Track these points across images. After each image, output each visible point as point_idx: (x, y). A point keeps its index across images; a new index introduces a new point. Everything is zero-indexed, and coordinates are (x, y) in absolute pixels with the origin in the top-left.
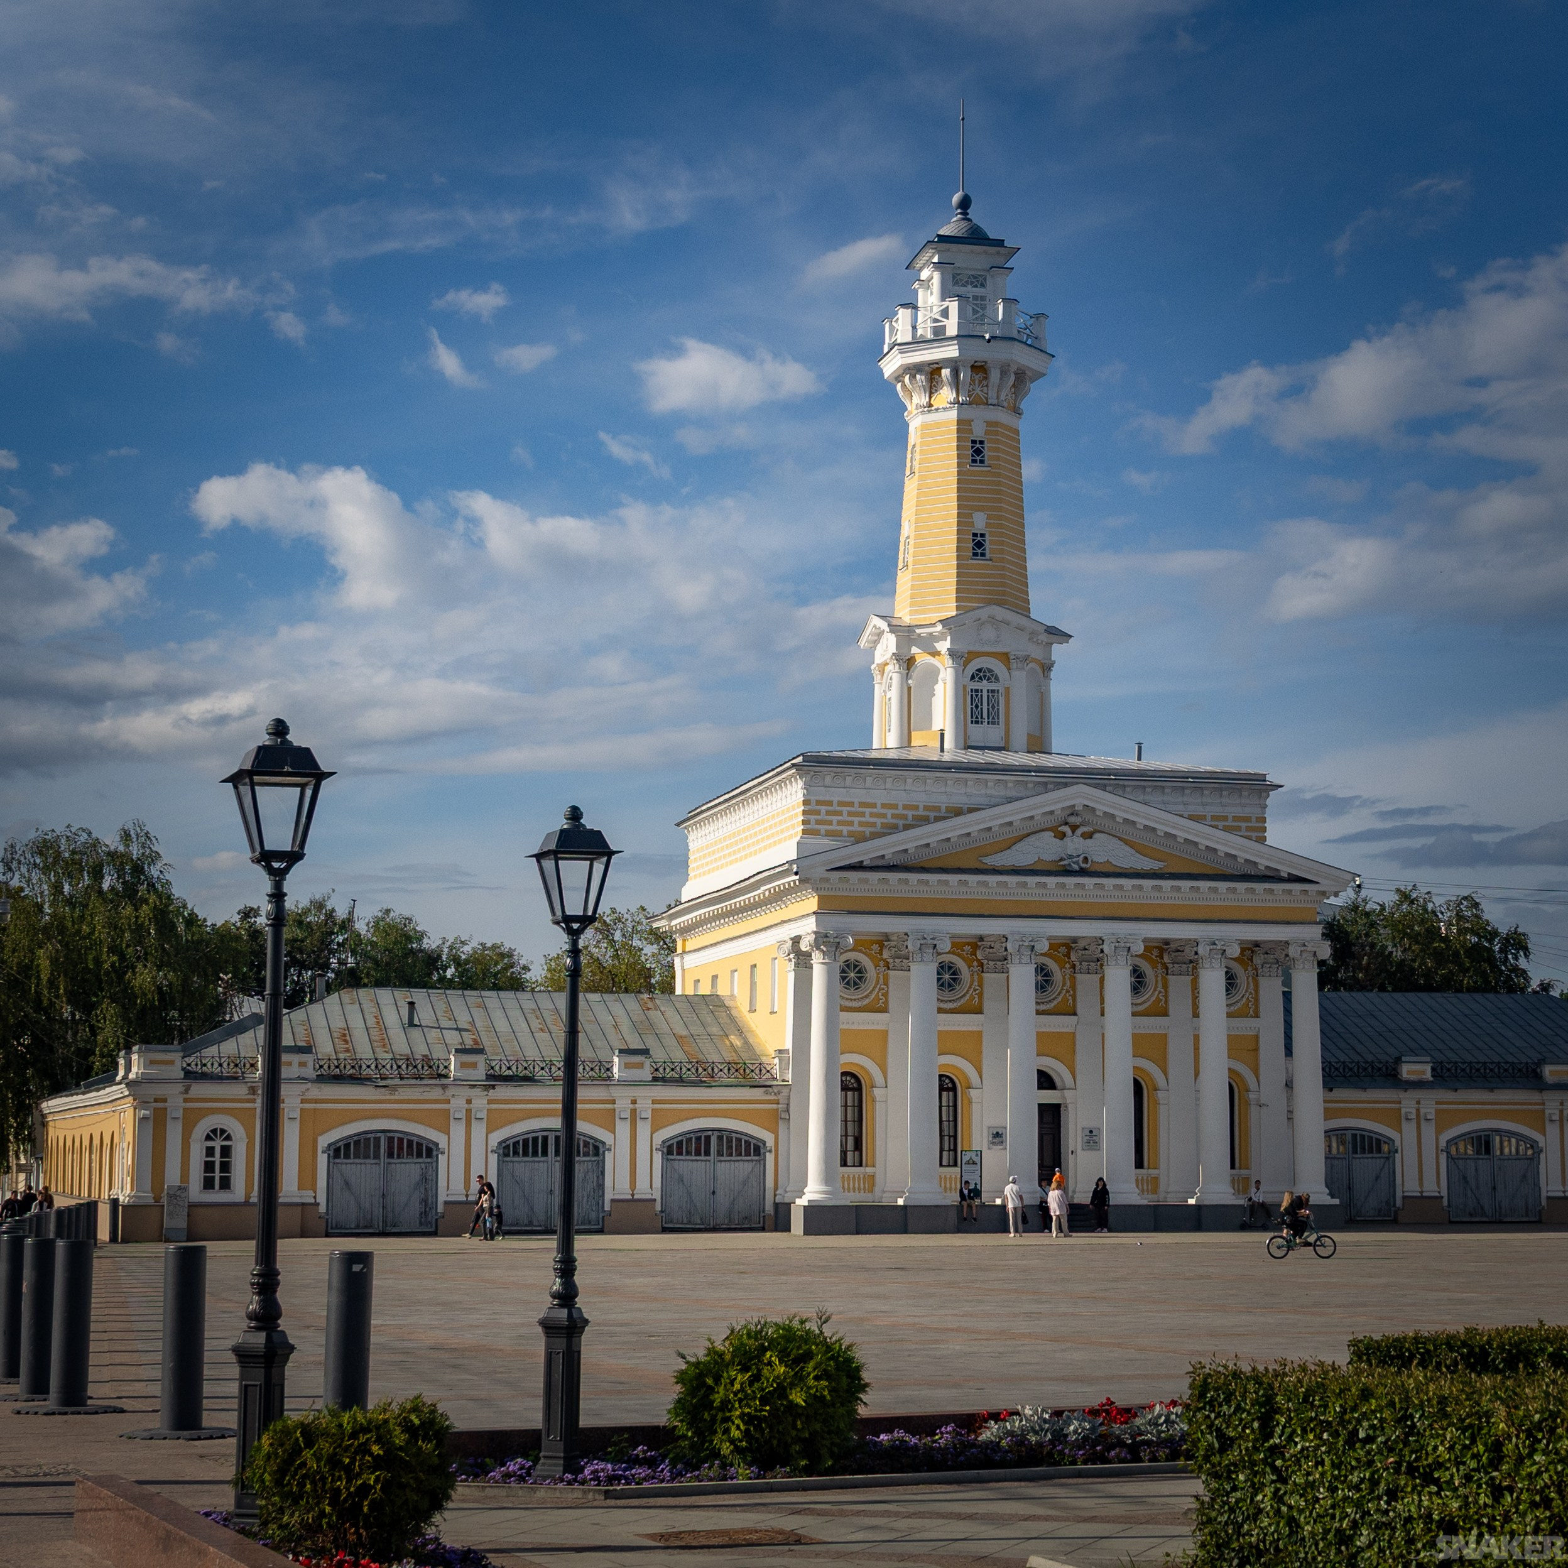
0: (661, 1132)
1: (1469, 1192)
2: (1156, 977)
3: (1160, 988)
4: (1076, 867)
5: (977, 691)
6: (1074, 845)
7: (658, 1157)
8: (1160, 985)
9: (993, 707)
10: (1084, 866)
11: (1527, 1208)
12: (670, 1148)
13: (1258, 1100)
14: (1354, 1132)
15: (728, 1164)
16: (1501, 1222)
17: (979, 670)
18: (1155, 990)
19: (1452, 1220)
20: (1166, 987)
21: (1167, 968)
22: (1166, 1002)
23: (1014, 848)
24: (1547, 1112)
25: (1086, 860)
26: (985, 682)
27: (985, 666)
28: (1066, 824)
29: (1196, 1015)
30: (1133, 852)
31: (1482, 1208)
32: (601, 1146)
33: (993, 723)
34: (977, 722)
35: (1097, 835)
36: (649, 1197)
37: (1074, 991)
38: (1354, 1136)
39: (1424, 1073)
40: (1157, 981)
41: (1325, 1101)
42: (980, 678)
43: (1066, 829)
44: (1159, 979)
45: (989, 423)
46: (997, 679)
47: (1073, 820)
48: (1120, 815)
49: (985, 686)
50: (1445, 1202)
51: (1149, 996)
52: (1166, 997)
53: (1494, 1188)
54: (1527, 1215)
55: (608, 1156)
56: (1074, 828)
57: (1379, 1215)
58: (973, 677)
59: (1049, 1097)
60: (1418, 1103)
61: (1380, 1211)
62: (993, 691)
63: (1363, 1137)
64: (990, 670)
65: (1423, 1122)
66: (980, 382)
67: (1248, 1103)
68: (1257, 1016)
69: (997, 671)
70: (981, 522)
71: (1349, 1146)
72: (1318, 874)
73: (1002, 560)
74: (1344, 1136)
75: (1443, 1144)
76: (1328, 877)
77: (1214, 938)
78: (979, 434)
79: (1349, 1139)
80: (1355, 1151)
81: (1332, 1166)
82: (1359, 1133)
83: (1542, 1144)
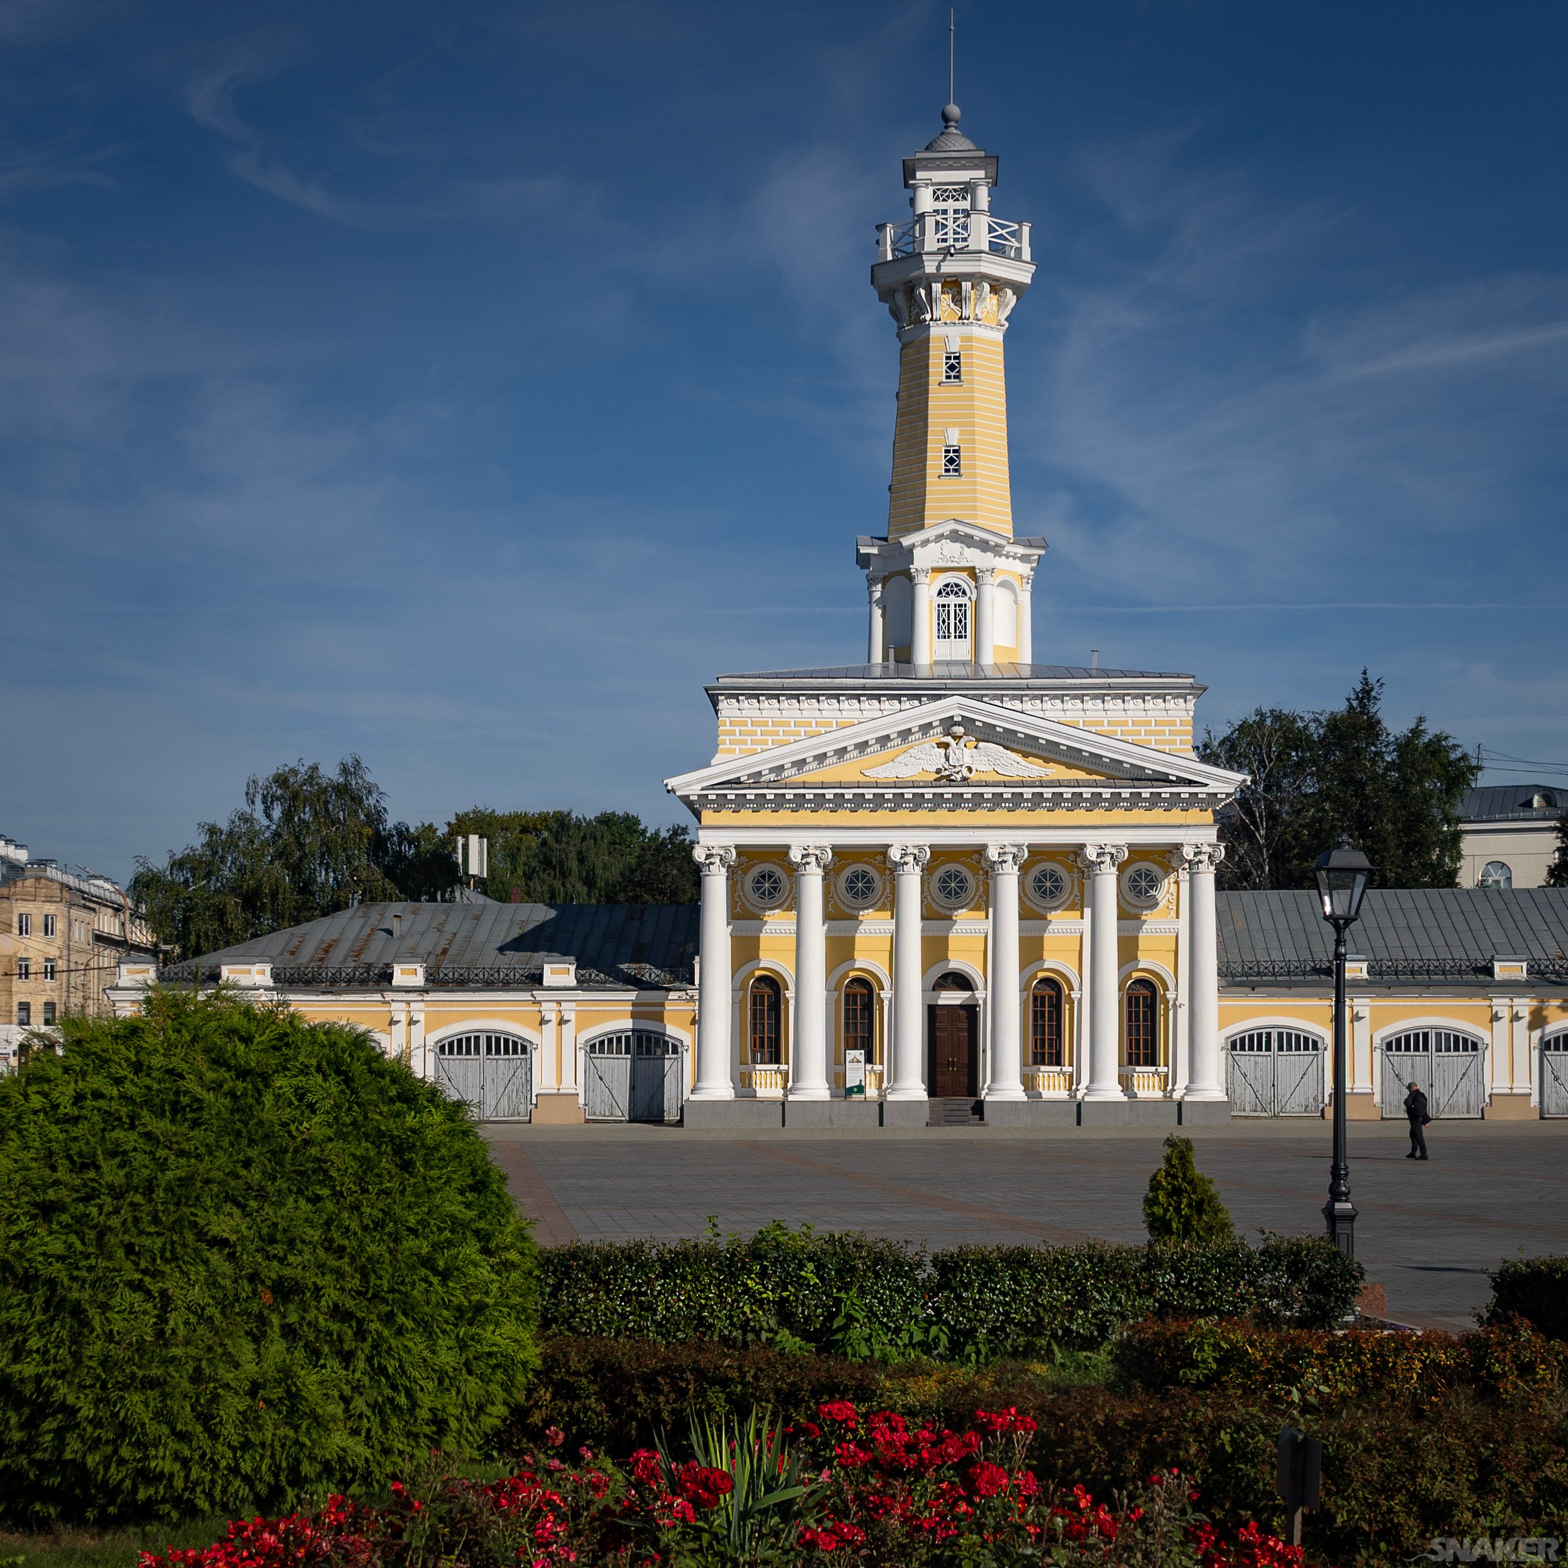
0: (583, 1032)
2: (1073, 881)
3: (1076, 892)
4: (958, 777)
5: (944, 606)
6: (957, 755)
7: (581, 1055)
8: (1076, 890)
9: (960, 621)
10: (967, 775)
11: (1468, 1105)
12: (593, 1046)
13: (1176, 999)
14: (1280, 1030)
15: (647, 1062)
17: (947, 585)
18: (1071, 894)
19: (1385, 1116)
20: (1081, 891)
21: (1083, 872)
22: (1082, 905)
23: (897, 760)
24: (1494, 1009)
25: (970, 769)
26: (952, 596)
27: (952, 581)
30: (1020, 760)
32: (528, 1045)
33: (961, 637)
34: (944, 637)
35: (980, 746)
36: (574, 1091)
37: (988, 897)
38: (1280, 1035)
39: (1359, 971)
40: (1073, 885)
42: (948, 593)
43: (949, 740)
44: (1076, 882)
45: (964, 340)
46: (964, 593)
47: (956, 731)
49: (952, 600)
50: (1377, 1099)
51: (1064, 899)
52: (1082, 900)
53: (1433, 1084)
54: (1468, 1112)
55: (536, 1055)
56: (957, 739)
57: (1306, 1111)
58: (940, 593)
61: (1307, 1107)
62: (960, 606)
63: (1287, 1035)
64: (957, 585)
65: (1356, 1020)
66: (954, 297)
67: (1167, 1002)
68: (1178, 915)
69: (964, 585)
70: (954, 438)
71: (1275, 1044)
72: (1209, 776)
73: (974, 475)
74: (1269, 1035)
75: (1377, 1041)
76: (1218, 779)
77: (1102, 843)
78: (954, 348)
79: (1274, 1037)
80: (1281, 1048)
81: (1256, 1063)
82: (1285, 1031)
83: (1487, 1040)
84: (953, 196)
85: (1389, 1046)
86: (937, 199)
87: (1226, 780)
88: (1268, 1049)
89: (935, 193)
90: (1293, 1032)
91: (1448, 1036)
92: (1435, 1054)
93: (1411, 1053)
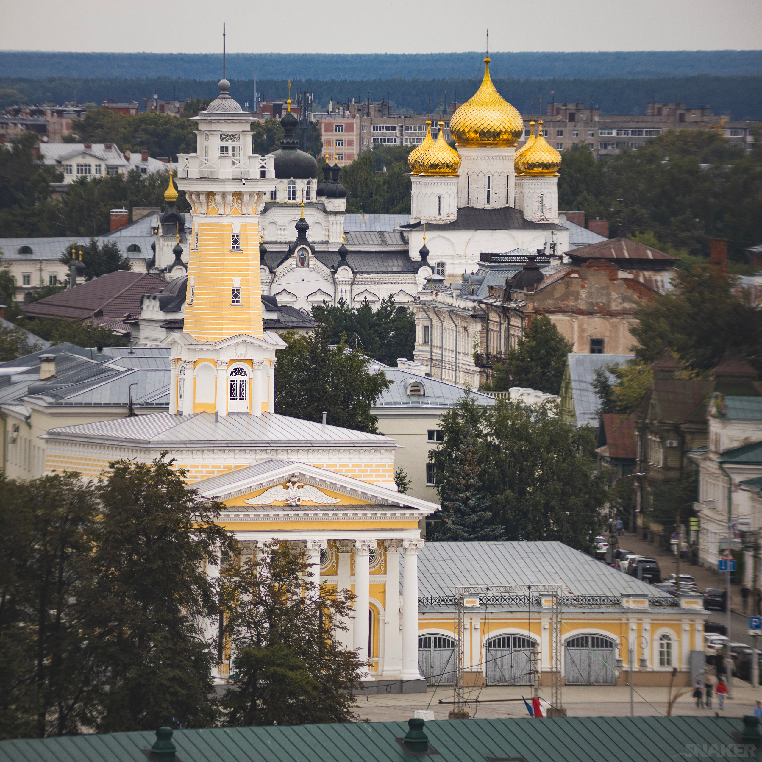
1: (498, 670)
2: (332, 554)
3: (334, 560)
4: (294, 504)
5: (234, 381)
6: (294, 493)
8: (334, 558)
9: (243, 390)
10: (298, 503)
11: (529, 678)
13: (384, 620)
14: (435, 636)
16: (515, 686)
17: (236, 369)
18: (331, 561)
19: (488, 684)
20: (337, 559)
21: (338, 549)
22: (337, 567)
23: (263, 495)
24: (542, 624)
25: (299, 499)
26: (239, 376)
27: (239, 367)
28: (290, 481)
29: (353, 574)
30: (324, 494)
31: (505, 678)
33: (243, 399)
34: (234, 399)
35: (305, 487)
38: (435, 638)
39: (475, 602)
40: (332, 556)
41: (419, 619)
42: (236, 374)
43: (289, 484)
44: (334, 554)
45: (242, 225)
46: (245, 374)
47: (294, 480)
48: (318, 477)
49: (238, 378)
50: (484, 674)
51: (328, 564)
52: (337, 564)
53: (512, 666)
54: (529, 683)
56: (293, 484)
57: (448, 682)
58: (232, 374)
60: (471, 619)
61: (448, 679)
62: (243, 381)
63: (440, 639)
64: (241, 369)
65: (473, 630)
66: (237, 201)
67: (379, 621)
68: (385, 574)
69: (245, 369)
70: (237, 283)
71: (432, 644)
72: (419, 505)
73: (249, 304)
74: (430, 638)
75: (484, 642)
76: (424, 506)
77: (365, 539)
78: (236, 231)
79: (433, 639)
80: (435, 647)
81: (423, 655)
82: (438, 636)
83: (539, 642)
84: (231, 139)
85: (490, 645)
86: (222, 140)
87: (428, 507)
88: (429, 647)
89: (221, 136)
90: (442, 637)
91: (519, 639)
92: (513, 649)
93: (502, 648)
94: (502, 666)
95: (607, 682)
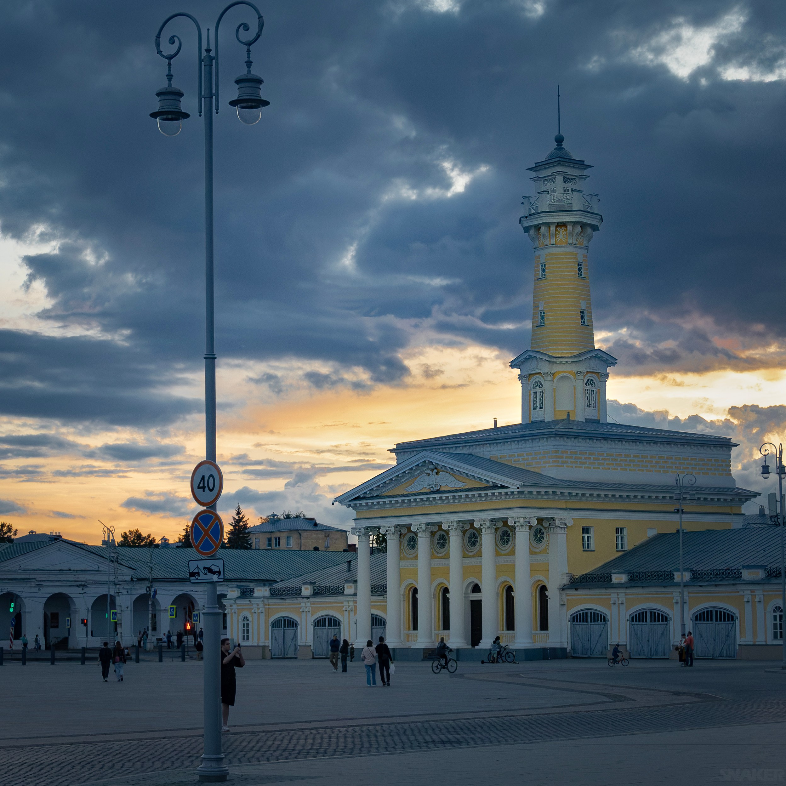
1: (639, 643)
5: (535, 393)
6: (432, 479)
9: (541, 400)
10: (436, 488)
11: (664, 651)
14: (591, 611)
16: (650, 659)
17: (536, 382)
19: (631, 657)
23: (414, 483)
24: (674, 598)
25: (437, 485)
27: (537, 380)
30: (455, 479)
31: (644, 651)
33: (541, 408)
34: (535, 409)
35: (441, 473)
38: (591, 613)
39: (621, 578)
42: (536, 386)
43: (429, 472)
45: (547, 255)
46: (542, 385)
47: (430, 467)
49: (538, 389)
50: (628, 648)
53: (648, 641)
54: (664, 655)
56: (432, 471)
57: (601, 655)
58: (533, 386)
59: (475, 597)
60: (618, 595)
61: (602, 652)
62: (541, 392)
63: (594, 613)
64: (539, 382)
65: (620, 605)
69: (542, 382)
70: (542, 306)
71: (589, 618)
72: (510, 483)
74: (587, 613)
75: (628, 617)
76: (513, 484)
78: (543, 260)
79: (589, 615)
80: (591, 621)
81: (582, 628)
83: (668, 616)
84: (550, 182)
85: (633, 619)
86: (545, 185)
87: (515, 485)
88: (587, 621)
89: (544, 182)
90: (596, 612)
92: (650, 623)
93: (641, 623)
94: (642, 640)
95: (729, 657)
